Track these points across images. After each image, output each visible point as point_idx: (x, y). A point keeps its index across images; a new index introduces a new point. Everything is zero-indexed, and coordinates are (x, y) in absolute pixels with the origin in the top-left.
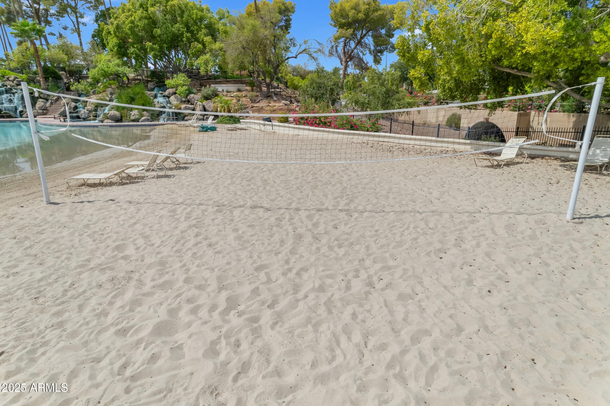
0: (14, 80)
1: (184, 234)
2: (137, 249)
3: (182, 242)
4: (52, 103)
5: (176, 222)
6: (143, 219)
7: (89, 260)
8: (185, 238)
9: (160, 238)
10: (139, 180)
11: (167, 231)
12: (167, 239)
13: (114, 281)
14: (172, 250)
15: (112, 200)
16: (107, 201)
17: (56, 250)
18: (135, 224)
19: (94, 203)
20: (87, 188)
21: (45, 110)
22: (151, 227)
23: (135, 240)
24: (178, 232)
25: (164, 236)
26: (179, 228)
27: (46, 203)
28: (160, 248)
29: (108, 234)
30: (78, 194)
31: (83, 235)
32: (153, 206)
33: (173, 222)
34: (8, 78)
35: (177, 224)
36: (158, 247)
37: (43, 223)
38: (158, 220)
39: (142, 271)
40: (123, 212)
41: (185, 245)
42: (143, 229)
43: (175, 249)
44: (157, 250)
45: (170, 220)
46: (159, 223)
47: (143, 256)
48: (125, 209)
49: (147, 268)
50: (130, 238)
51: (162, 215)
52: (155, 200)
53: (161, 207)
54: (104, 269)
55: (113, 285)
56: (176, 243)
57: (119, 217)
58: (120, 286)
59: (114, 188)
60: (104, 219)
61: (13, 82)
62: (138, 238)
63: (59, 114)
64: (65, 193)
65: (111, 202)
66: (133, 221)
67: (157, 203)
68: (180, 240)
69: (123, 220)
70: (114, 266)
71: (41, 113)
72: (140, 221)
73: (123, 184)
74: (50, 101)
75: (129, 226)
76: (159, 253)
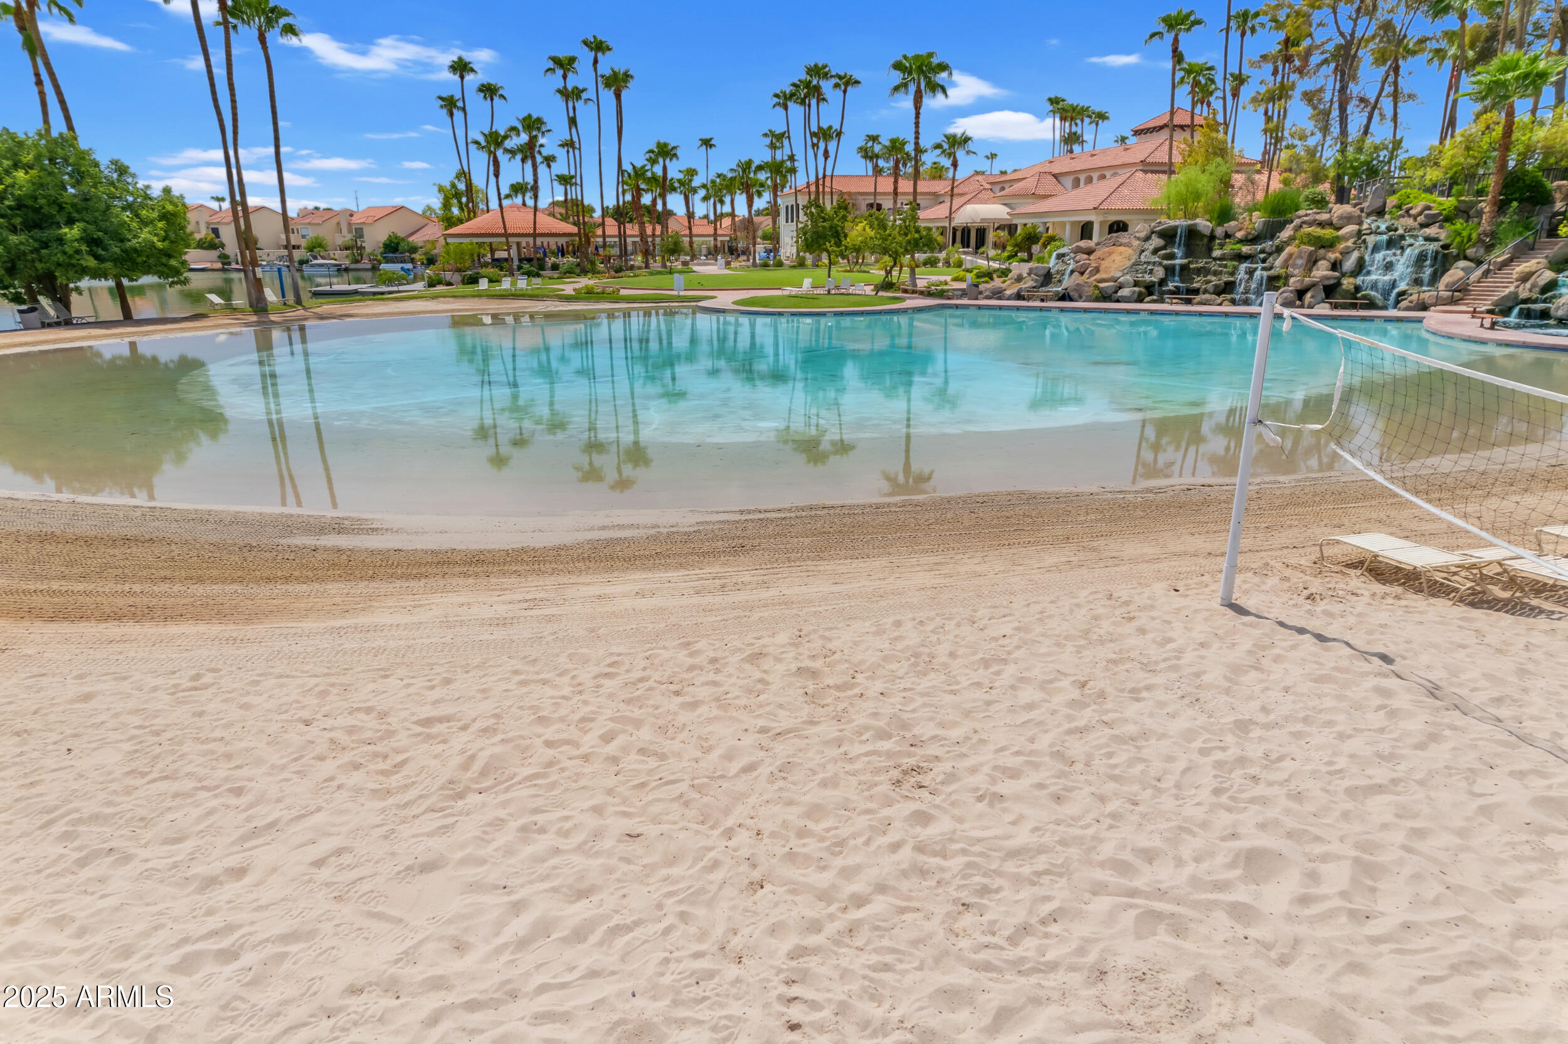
0: (1420, 214)
1: (1521, 943)
2: (1304, 900)
3: (1486, 978)
4: (1487, 273)
5: (1533, 867)
6: (1422, 783)
7: (1149, 856)
8: (1515, 966)
9: (1417, 902)
10: (1547, 606)
11: (1461, 889)
12: (1433, 924)
13: (1142, 987)
14: (1411, 991)
15: (1384, 658)
16: (1365, 655)
17: (1117, 772)
18: (1379, 789)
19: (1328, 649)
20: (1363, 579)
21: (1459, 291)
22: (1419, 833)
23: (1325, 858)
24: (1502, 917)
25: (1436, 902)
26: (1522, 903)
27: (1219, 600)
28: (1383, 948)
29: (1270, 784)
30: (1318, 597)
31: (1208, 755)
32: (1499, 742)
33: (1519, 859)
34: (1407, 211)
35: (1531, 877)
36: (1375, 940)
37: (1163, 665)
38: (1468, 819)
39: (1245, 1009)
40: (1377, 719)
41: (1489, 1003)
42: (1385, 826)
43: (1429, 993)
44: (1362, 951)
45: (1512, 845)
46: (1462, 833)
47: (1297, 942)
48: (1393, 714)
49: (1269, 1010)
50: (1318, 839)
51: (1498, 805)
52: (1533, 718)
53: (1525, 766)
54: (1158, 916)
55: (1130, 997)
56: (1455, 968)
57: (1349, 737)
58: (1139, 1020)
59: (1441, 605)
60: (1305, 720)
61: (1415, 218)
62: (1338, 858)
63: (1492, 304)
64: (1297, 578)
65: (1377, 661)
66: (1381, 774)
67: (1526, 739)
68: (1482, 966)
69: (1352, 756)
70: (1192, 925)
71: (1447, 299)
72: (1399, 789)
73: (1478, 600)
74: (1486, 267)
75: (1351, 792)
76: (1356, 967)
